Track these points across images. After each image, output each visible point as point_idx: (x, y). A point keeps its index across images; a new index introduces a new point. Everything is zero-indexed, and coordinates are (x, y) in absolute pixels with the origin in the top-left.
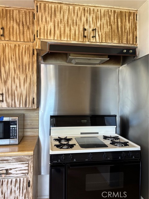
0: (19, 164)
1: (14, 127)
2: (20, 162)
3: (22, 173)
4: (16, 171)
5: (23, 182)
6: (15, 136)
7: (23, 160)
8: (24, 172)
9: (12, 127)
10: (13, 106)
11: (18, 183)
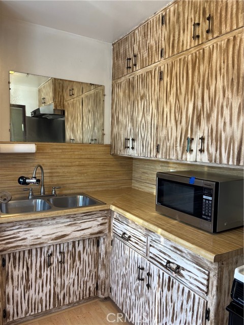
0: (194, 267)
1: (209, 200)
2: (197, 265)
3: (198, 287)
4: (190, 277)
5: (199, 303)
6: (208, 216)
7: (202, 264)
8: (201, 287)
9: (206, 200)
10: (218, 161)
11: (192, 301)
